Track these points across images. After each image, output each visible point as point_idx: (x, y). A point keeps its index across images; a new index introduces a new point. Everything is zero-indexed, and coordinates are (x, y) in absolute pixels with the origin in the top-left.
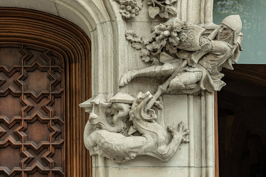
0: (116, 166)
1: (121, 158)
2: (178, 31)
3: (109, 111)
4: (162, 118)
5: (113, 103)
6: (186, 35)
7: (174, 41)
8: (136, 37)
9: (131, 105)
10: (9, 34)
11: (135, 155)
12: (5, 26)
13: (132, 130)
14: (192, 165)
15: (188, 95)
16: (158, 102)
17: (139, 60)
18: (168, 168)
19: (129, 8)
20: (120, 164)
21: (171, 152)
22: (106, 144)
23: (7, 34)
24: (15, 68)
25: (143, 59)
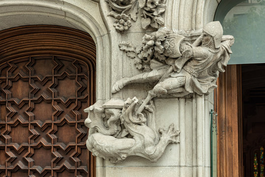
0: (112, 166)
1: (115, 159)
2: (162, 40)
3: (104, 116)
4: (154, 121)
5: (105, 109)
6: (168, 43)
7: (158, 49)
8: (130, 47)
9: (121, 109)
10: (42, 47)
11: (125, 156)
12: (38, 41)
13: (124, 133)
14: (183, 164)
15: (179, 98)
16: (147, 106)
17: (134, 68)
18: (160, 168)
19: (122, 21)
20: (115, 164)
21: (157, 152)
22: (97, 146)
23: (40, 48)
24: (47, 77)
25: (137, 66)
